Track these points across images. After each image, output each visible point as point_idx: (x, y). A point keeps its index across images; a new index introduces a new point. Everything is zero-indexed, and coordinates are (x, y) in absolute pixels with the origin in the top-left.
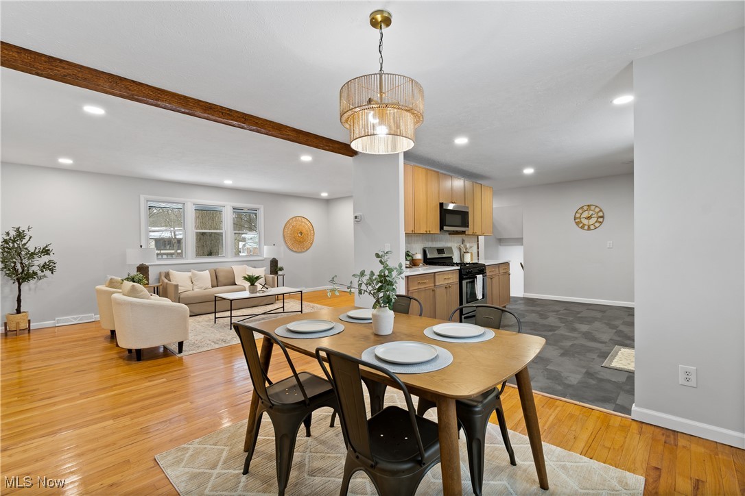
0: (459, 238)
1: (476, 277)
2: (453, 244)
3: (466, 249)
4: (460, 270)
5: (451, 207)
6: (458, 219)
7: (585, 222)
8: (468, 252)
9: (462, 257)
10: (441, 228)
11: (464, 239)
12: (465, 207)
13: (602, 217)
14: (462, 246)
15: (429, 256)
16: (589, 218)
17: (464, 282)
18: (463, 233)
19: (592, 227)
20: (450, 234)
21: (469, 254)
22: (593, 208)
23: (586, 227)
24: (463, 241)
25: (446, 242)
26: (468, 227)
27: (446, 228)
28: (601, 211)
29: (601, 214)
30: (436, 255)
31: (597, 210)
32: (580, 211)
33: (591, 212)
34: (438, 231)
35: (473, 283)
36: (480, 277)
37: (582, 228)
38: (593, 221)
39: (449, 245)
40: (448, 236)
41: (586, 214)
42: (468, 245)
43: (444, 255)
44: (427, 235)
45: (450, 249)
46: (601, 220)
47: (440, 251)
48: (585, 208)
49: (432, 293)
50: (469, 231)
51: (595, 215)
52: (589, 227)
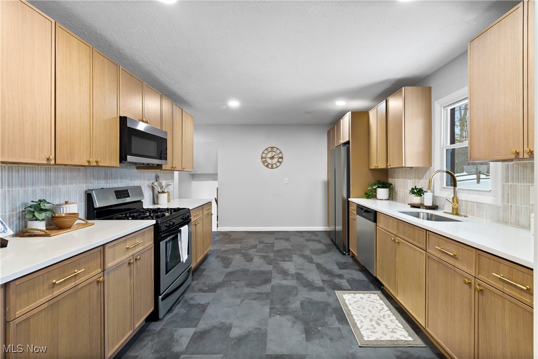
0: (152, 173)
1: (180, 231)
2: (142, 182)
3: (162, 187)
4: (156, 226)
5: (141, 127)
6: (152, 147)
7: (269, 161)
8: (163, 192)
9: (155, 201)
10: (123, 159)
11: (159, 175)
12: (161, 131)
13: (282, 158)
14: (156, 184)
15: (97, 204)
16: (272, 158)
17: (162, 244)
18: (159, 167)
19: (274, 166)
20: (138, 168)
21: (166, 194)
22: (275, 149)
23: (270, 166)
24: (157, 178)
25: (131, 179)
26: (166, 159)
27: (130, 158)
28: (281, 152)
29: (280, 155)
30: (113, 201)
31: (278, 152)
32: (266, 152)
33: (274, 153)
34: (116, 162)
35: (175, 240)
36: (185, 229)
37: (267, 166)
38: (275, 160)
39: (136, 183)
40: (135, 171)
41: (270, 155)
42: (164, 183)
43: (128, 200)
44: (91, 168)
45: (138, 190)
46: (280, 160)
47: (121, 193)
48: (270, 149)
49: (95, 289)
50: (167, 165)
51: (276, 156)
52: (272, 166)
